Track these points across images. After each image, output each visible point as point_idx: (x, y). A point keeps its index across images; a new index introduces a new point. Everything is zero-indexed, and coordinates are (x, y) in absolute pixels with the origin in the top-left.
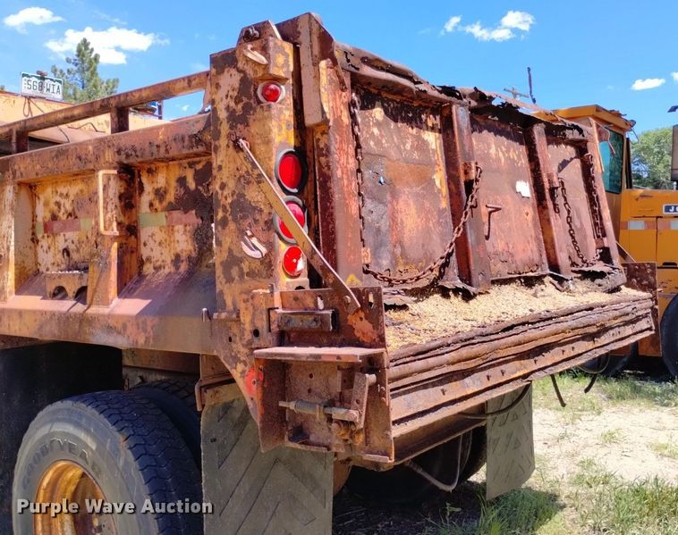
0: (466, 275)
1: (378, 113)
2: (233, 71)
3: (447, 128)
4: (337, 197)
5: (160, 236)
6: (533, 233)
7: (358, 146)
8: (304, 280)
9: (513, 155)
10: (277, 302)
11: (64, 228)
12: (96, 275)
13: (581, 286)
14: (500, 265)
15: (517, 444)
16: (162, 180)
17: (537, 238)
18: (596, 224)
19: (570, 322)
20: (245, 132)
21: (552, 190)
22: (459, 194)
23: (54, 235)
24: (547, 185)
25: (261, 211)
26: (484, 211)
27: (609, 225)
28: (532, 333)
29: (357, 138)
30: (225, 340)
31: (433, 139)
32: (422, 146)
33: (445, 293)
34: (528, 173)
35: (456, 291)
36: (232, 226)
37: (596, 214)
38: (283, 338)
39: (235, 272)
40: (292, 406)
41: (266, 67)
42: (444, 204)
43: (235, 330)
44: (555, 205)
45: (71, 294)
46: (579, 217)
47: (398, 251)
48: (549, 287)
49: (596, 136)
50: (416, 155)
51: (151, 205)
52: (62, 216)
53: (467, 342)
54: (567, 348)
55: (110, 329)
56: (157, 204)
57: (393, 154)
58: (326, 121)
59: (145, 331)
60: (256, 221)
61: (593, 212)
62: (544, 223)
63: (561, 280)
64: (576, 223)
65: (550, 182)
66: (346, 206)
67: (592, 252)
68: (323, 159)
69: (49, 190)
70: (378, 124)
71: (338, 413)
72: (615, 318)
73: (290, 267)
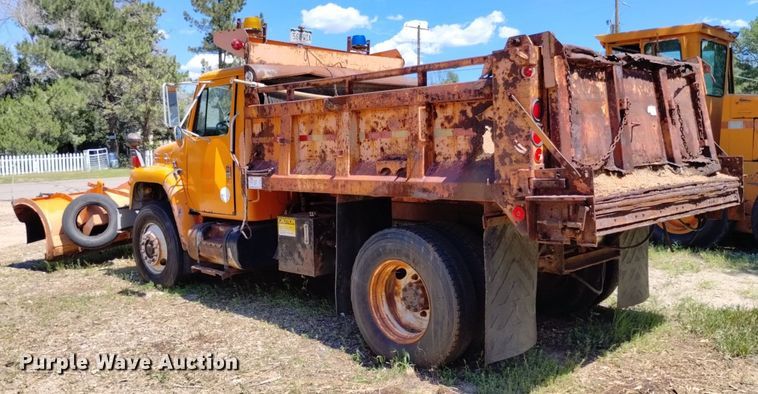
0: (620, 164)
1: (575, 75)
2: (507, 61)
3: (609, 79)
4: (561, 123)
5: (447, 142)
6: (658, 138)
7: (570, 97)
8: (542, 165)
9: (646, 90)
10: (533, 175)
11: (382, 136)
12: (413, 163)
13: (689, 171)
14: (638, 158)
15: (638, 277)
16: (449, 111)
17: (660, 141)
18: (700, 131)
19: (682, 192)
20: (514, 91)
21: (671, 111)
22: (616, 117)
23: (373, 140)
24: (667, 108)
25: (523, 131)
26: (630, 125)
27: (709, 131)
28: (659, 196)
29: (569, 92)
30: (501, 194)
31: (601, 86)
32: (596, 90)
33: (608, 172)
34: (655, 100)
35: (614, 172)
36: (505, 138)
37: (700, 124)
38: (536, 191)
39: (507, 160)
40: (545, 222)
41: (527, 60)
42: (607, 123)
43: (506, 189)
44: (672, 120)
45: (394, 172)
46: (688, 126)
47: (585, 150)
48: (667, 172)
49: (702, 69)
50: (593, 96)
51: (442, 125)
52: (379, 129)
53: (627, 197)
54: (680, 206)
55: (425, 190)
56: (446, 124)
57: (582, 97)
58: (557, 85)
59: (448, 190)
60: (521, 136)
61: (698, 122)
62: (665, 132)
63: (675, 167)
64: (686, 130)
65: (670, 105)
66: (565, 127)
67: (697, 149)
68: (554, 104)
69: (370, 115)
70: (576, 82)
71: (571, 224)
72: (711, 192)
73: (537, 158)
